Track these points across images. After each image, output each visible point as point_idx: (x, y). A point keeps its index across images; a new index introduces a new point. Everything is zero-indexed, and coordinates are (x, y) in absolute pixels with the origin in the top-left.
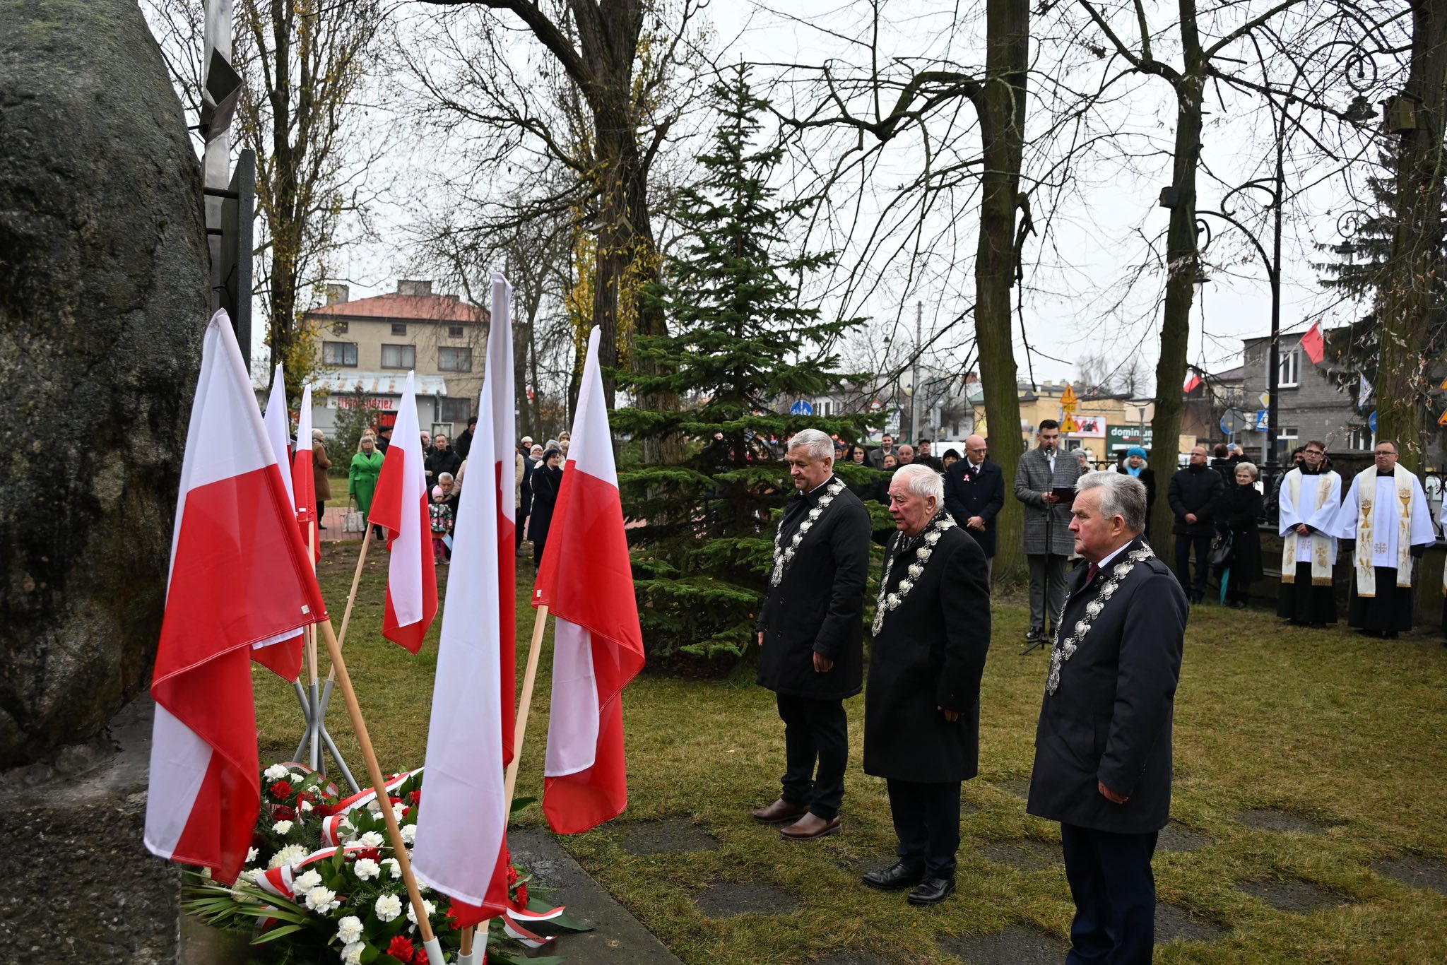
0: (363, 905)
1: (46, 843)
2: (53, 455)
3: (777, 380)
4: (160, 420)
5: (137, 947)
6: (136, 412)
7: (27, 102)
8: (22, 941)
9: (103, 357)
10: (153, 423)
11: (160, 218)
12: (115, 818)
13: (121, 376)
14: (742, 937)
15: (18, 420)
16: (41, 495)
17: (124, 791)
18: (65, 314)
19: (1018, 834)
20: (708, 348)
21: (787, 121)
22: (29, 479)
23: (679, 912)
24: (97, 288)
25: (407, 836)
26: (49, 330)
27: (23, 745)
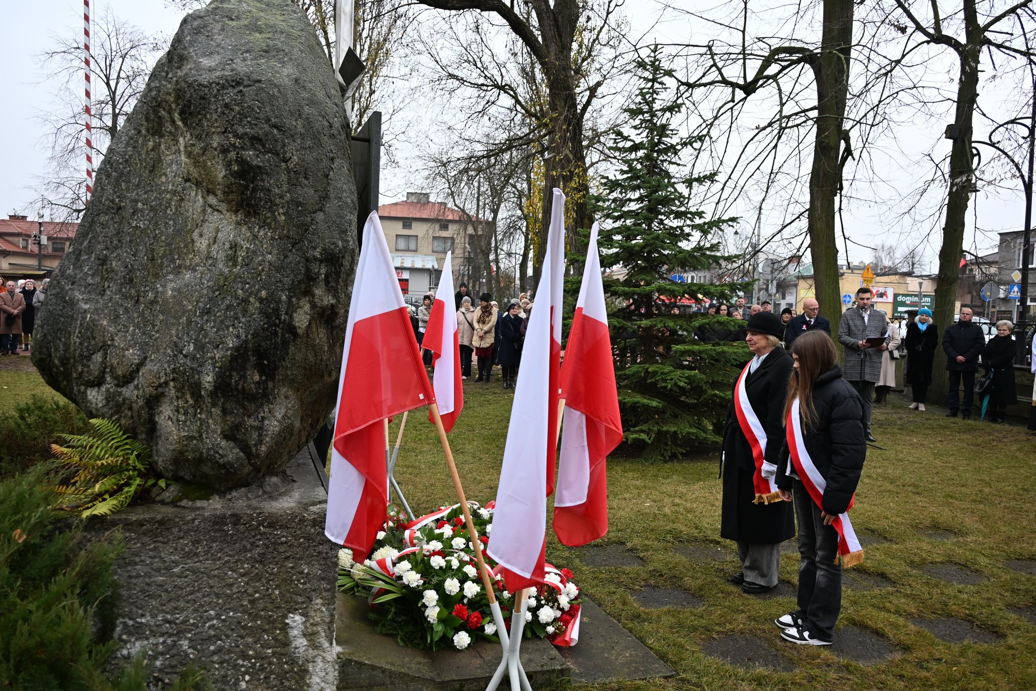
0: (437, 584)
1: (264, 533)
2: (273, 300)
3: (678, 259)
4: (330, 279)
5: (314, 599)
6: (319, 274)
7: (257, 85)
8: (250, 590)
9: (301, 240)
10: (327, 281)
11: (331, 155)
12: (302, 520)
13: (311, 252)
14: (668, 621)
15: (253, 278)
16: (266, 323)
17: (306, 504)
18: (279, 214)
20: (628, 238)
21: (683, 84)
22: (259, 314)
23: (625, 603)
24: (297, 198)
25: (457, 545)
26: (270, 223)
27: (249, 474)
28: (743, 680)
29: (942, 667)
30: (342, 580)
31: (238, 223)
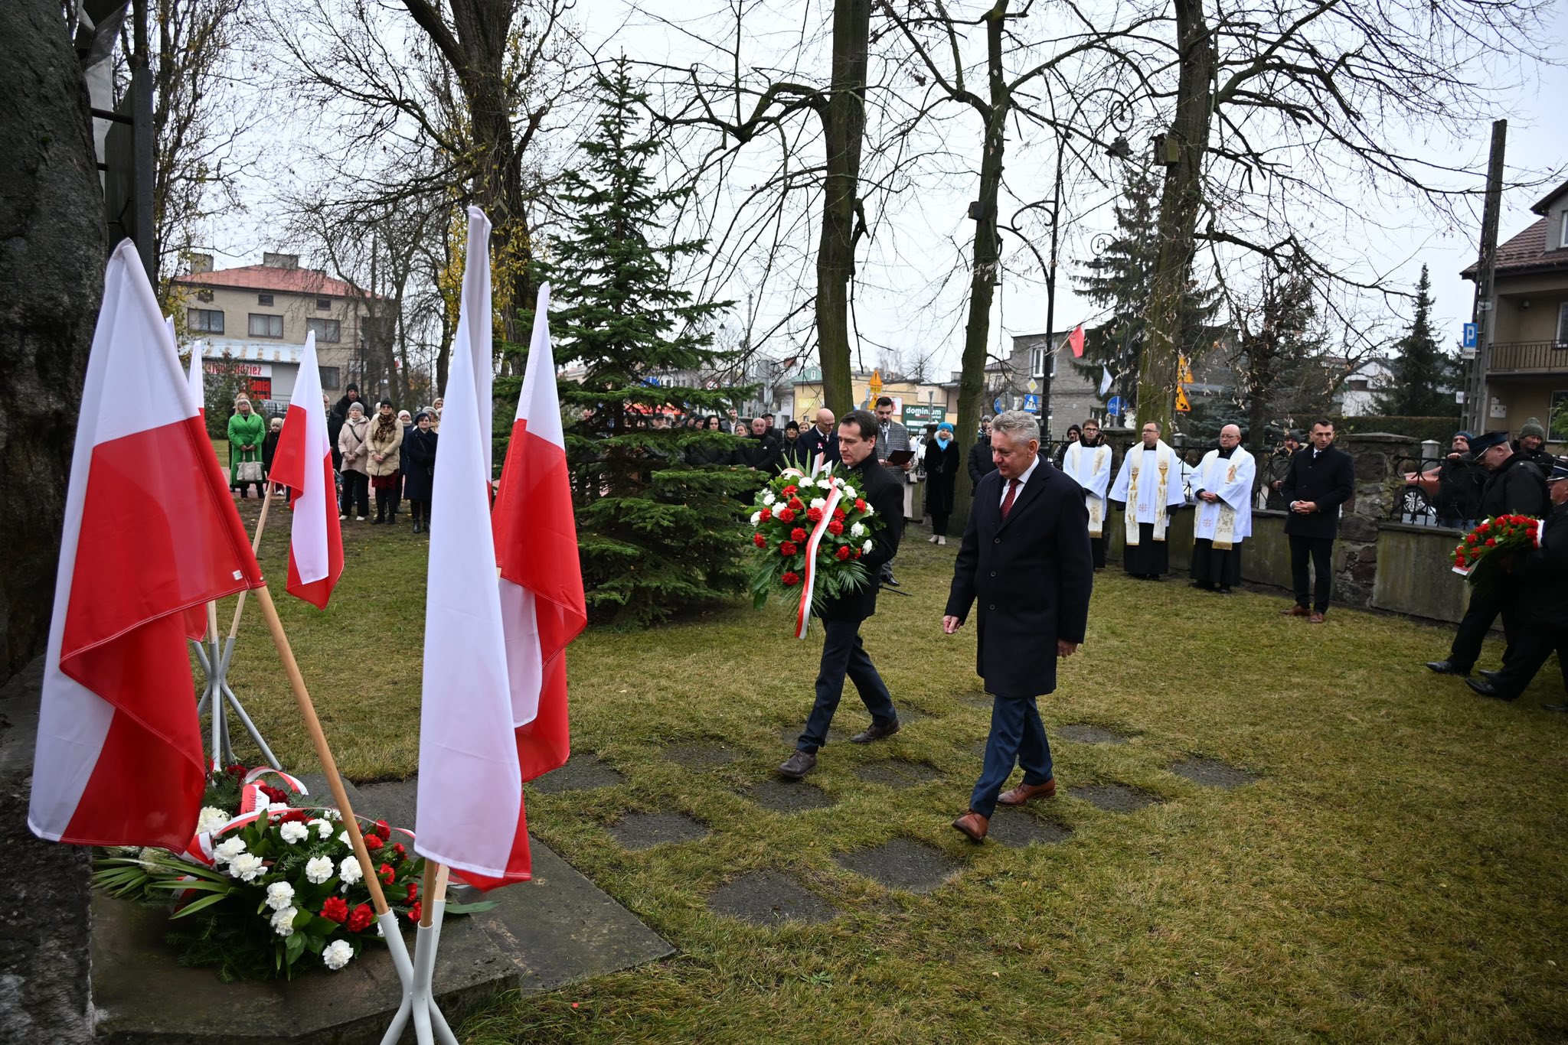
0: (293, 869)
3: (657, 354)
4: (49, 365)
5: (42, 940)
6: (20, 354)
10: (42, 367)
11: (42, 134)
12: (10, 805)
14: (660, 866)
19: (885, 756)
20: (588, 324)
21: (659, 118)
28: (769, 945)
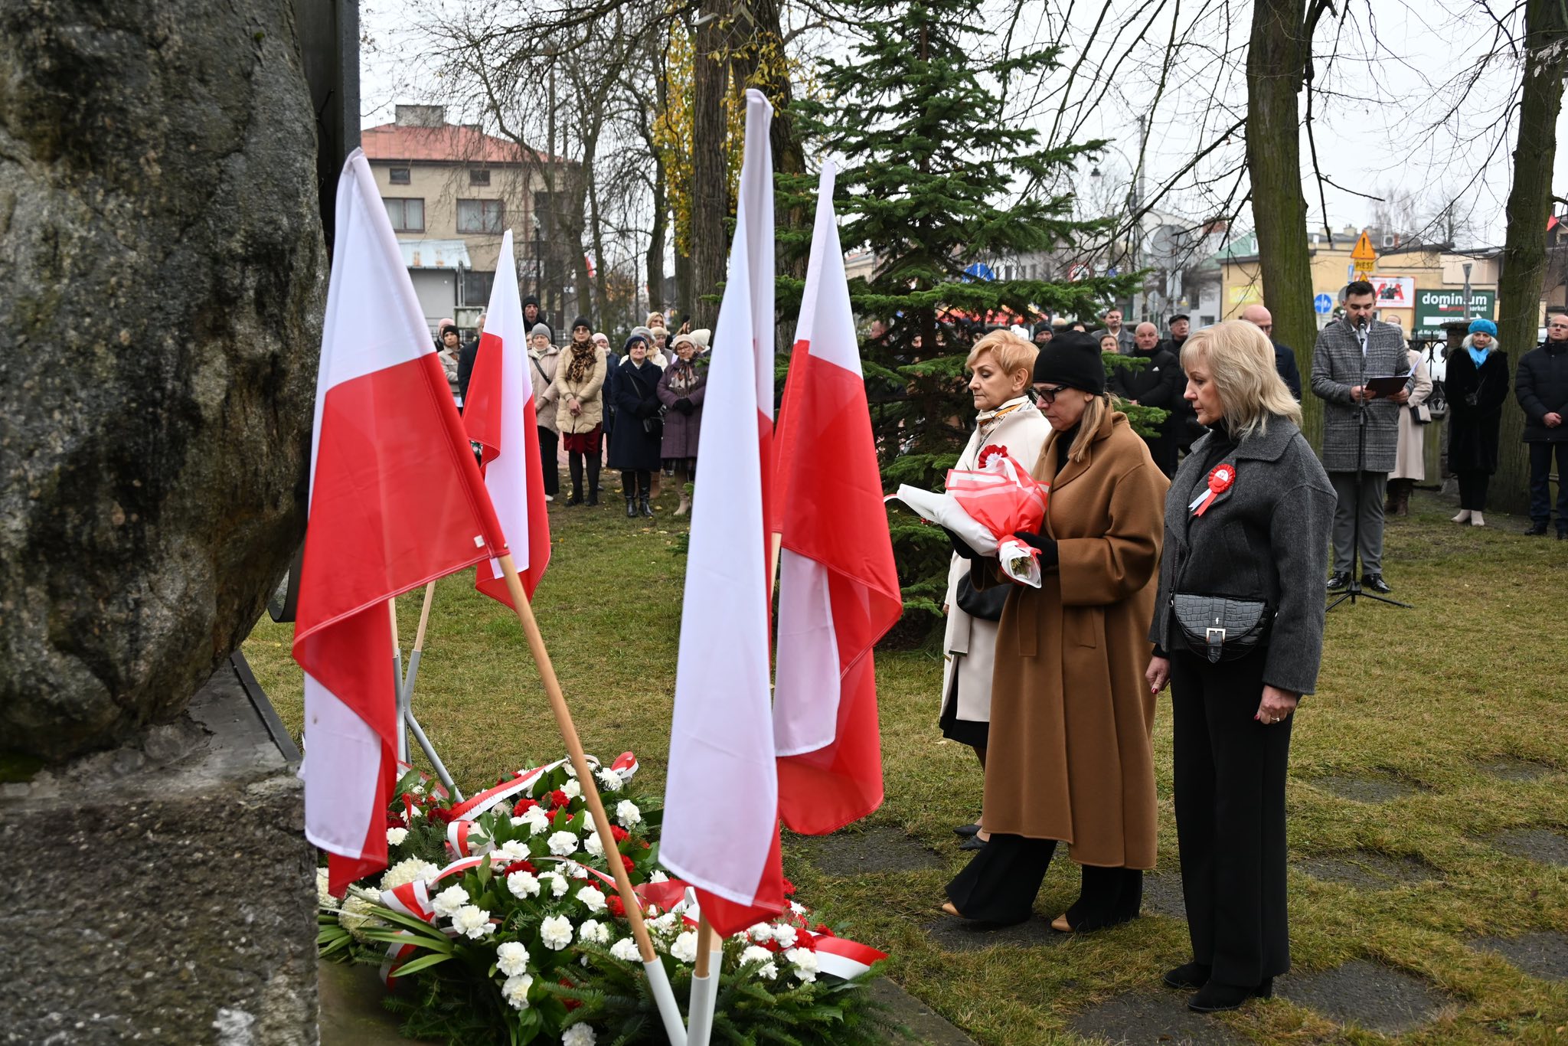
0: (524, 929)
1: (156, 845)
2: (145, 348)
3: (984, 231)
4: (267, 300)
5: (270, 975)
6: (241, 288)
8: (134, 966)
9: (199, 217)
10: (260, 304)
11: (255, 30)
12: (236, 813)
13: (222, 241)
15: (98, 303)
16: (133, 400)
17: (242, 779)
18: (148, 161)
20: (880, 191)
22: (117, 379)
23: (909, 945)
24: (185, 125)
25: (559, 846)
26: (129, 183)
27: (114, 723)
29: (1536, 1028)
30: (325, 934)
31: (58, 185)
